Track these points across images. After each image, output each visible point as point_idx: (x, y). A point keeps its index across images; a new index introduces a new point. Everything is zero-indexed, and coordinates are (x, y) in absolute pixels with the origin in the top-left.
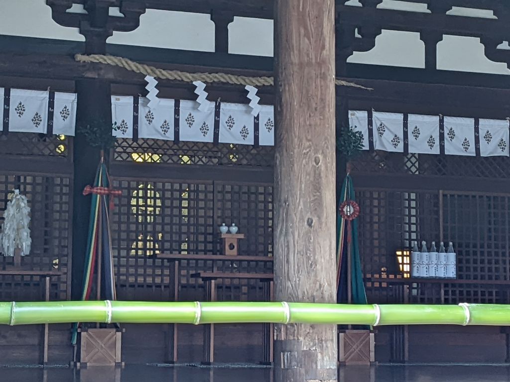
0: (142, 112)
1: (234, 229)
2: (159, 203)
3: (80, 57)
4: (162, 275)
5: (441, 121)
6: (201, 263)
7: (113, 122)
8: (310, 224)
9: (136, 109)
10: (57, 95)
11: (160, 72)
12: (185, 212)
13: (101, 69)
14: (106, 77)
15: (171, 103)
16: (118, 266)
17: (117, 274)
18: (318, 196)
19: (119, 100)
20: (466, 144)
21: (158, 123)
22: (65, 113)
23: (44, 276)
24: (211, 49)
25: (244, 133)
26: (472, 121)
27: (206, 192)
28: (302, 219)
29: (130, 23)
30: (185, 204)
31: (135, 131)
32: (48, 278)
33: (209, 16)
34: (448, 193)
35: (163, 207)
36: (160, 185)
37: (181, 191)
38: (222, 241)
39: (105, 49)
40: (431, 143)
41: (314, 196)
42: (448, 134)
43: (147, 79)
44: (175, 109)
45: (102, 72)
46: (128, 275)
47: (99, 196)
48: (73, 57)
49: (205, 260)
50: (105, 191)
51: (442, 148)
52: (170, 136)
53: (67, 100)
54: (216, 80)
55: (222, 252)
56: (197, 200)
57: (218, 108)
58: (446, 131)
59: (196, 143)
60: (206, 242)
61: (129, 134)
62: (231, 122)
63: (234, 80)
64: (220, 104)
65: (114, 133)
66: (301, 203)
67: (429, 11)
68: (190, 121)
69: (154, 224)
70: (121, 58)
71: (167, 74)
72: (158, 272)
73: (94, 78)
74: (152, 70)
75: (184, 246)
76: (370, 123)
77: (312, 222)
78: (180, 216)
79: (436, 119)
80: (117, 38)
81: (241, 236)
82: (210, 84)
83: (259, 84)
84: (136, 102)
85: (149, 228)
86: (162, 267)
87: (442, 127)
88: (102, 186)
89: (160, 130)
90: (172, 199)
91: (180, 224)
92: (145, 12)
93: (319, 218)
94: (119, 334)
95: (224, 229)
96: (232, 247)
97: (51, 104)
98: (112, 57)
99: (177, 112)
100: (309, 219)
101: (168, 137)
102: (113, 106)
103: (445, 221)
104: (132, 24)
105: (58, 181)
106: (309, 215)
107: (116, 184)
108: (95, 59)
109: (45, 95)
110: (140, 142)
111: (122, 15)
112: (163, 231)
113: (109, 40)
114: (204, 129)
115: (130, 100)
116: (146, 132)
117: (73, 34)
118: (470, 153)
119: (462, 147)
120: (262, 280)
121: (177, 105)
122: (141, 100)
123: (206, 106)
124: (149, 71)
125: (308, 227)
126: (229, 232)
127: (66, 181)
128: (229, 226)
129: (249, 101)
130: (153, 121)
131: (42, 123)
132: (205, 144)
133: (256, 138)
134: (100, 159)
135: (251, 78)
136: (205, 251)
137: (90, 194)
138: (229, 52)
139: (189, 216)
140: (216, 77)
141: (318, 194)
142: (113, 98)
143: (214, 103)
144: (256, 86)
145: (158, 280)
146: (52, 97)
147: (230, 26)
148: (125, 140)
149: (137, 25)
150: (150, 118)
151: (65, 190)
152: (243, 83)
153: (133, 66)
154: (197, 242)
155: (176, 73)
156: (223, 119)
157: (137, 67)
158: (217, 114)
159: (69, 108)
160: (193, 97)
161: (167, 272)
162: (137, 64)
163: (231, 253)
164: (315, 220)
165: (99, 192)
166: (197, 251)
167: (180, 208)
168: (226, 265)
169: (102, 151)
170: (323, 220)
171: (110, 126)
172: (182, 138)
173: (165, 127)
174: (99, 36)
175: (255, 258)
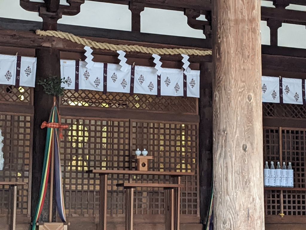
0: (82, 71)
1: (145, 152)
2: (86, 134)
3: (40, 32)
4: (94, 185)
5: (281, 81)
6: (121, 176)
7: (62, 77)
8: (245, 149)
9: (77, 69)
10: (23, 59)
11: (95, 43)
12: (104, 140)
13: (54, 41)
14: (57, 47)
15: (101, 65)
16: (64, 178)
17: (64, 184)
18: (251, 126)
19: (65, 62)
20: (296, 96)
21: (92, 79)
22: (28, 71)
23: (13, 186)
24: (129, 29)
25: (151, 86)
27: (119, 126)
28: (238, 144)
30: (104, 135)
31: (77, 85)
32: (15, 187)
33: (127, 6)
34: (286, 129)
35: (89, 137)
36: (87, 122)
37: (102, 126)
38: (137, 161)
39: (55, 27)
40: (274, 95)
41: (248, 126)
42: (285, 89)
43: (85, 48)
44: (104, 70)
45: (54, 43)
46: (70, 184)
47: (52, 129)
48: (34, 32)
49: (124, 174)
50: (56, 125)
51: (281, 98)
52: (101, 88)
53: (30, 62)
54: (133, 50)
55: (136, 168)
56: (113, 132)
57: (133, 69)
58: (284, 88)
59: (118, 94)
60: (124, 162)
61: (72, 87)
62: (142, 79)
63: (145, 50)
64: (134, 67)
65: (62, 85)
66: (238, 132)
67: (274, 7)
68: (114, 78)
69: (83, 149)
70: (68, 33)
71: (99, 45)
72: (92, 182)
73: (49, 47)
74: (89, 42)
75: (104, 164)
77: (246, 148)
78: (101, 143)
79: (277, 79)
80: (65, 20)
81: (151, 157)
82: (128, 53)
83: (162, 53)
84: (77, 65)
85: (80, 151)
86: (94, 179)
87: (281, 85)
88: (54, 122)
89: (94, 84)
90: (96, 131)
91: (101, 149)
92: (84, 3)
93: (252, 144)
94: (66, 226)
95: (138, 152)
96: (144, 165)
97: (19, 65)
98: (62, 33)
99: (105, 72)
100: (243, 145)
101: (99, 89)
102: (61, 67)
103: (283, 148)
104: (75, 11)
105: (22, 118)
106: (243, 142)
107: (63, 121)
108: (50, 33)
109: (14, 58)
110: (80, 92)
111: (68, 4)
112: (89, 154)
113: (59, 21)
114: (123, 83)
115: (73, 62)
116: (83, 86)
117: (34, 17)
118: (299, 102)
119: (294, 98)
120: (165, 188)
121: (105, 67)
122: (81, 63)
123: (125, 68)
124: (87, 43)
125: (243, 151)
126: (142, 155)
127: (28, 119)
128: (142, 150)
129: (155, 65)
130: (89, 77)
131: (12, 78)
132: (124, 94)
133: (159, 90)
134: (53, 103)
135: (156, 49)
136: (118, 168)
138: (141, 31)
139: (107, 143)
140: (132, 48)
141: (251, 124)
142: (62, 61)
143: (131, 66)
144: (160, 55)
145: (92, 188)
146: (19, 60)
147: (142, 14)
148: (69, 91)
149: (78, 11)
150: (87, 75)
151: (28, 125)
152: (151, 52)
153: (76, 39)
154: (112, 161)
155: (105, 45)
156: (137, 77)
157: (79, 40)
158: (133, 73)
159: (31, 67)
160: (117, 62)
161: (98, 182)
162: (79, 38)
163: (143, 170)
164: (248, 146)
165: (52, 126)
166: (112, 168)
167: (101, 137)
168: (142, 177)
169: (55, 98)
170: (255, 146)
171: (59, 81)
172: (108, 90)
173: (97, 82)
174: (52, 18)
175: (158, 173)
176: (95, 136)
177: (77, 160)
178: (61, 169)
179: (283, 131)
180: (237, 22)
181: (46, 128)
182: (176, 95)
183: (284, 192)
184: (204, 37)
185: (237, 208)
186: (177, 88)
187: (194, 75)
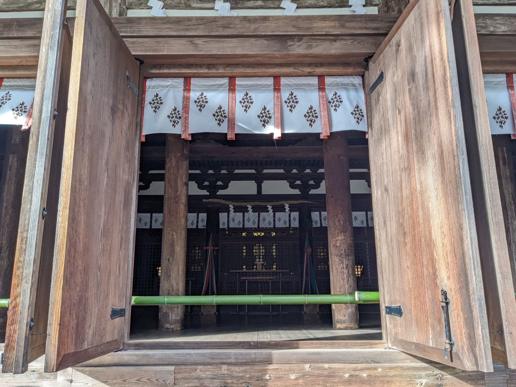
0: (230, 218)
3: (205, 200)
9: (228, 217)
14: (215, 207)
15: (241, 214)
19: (222, 214)
20: (362, 222)
22: (202, 220)
24: (255, 193)
25: (270, 223)
26: (364, 213)
29: (225, 187)
31: (228, 225)
33: (254, 181)
39: (216, 197)
43: (230, 206)
47: (210, 250)
50: (212, 248)
52: (241, 226)
53: (203, 216)
57: (259, 215)
59: (251, 228)
61: (226, 226)
62: (264, 219)
63: (262, 204)
64: (260, 213)
68: (249, 220)
71: (236, 204)
76: (320, 216)
80: (220, 192)
84: (228, 215)
92: (231, 182)
96: (260, 267)
99: (244, 217)
108: (210, 200)
109: (196, 214)
110: (231, 229)
111: (222, 184)
113: (218, 193)
114: (254, 223)
115: (226, 214)
116: (232, 225)
117: (205, 192)
118: (364, 226)
121: (243, 215)
126: (259, 261)
129: (269, 211)
132: (254, 228)
133: (275, 225)
138: (262, 194)
140: (255, 203)
142: (220, 214)
143: (257, 213)
146: (198, 215)
147: (263, 184)
148: (224, 229)
149: (227, 187)
150: (234, 220)
153: (223, 202)
155: (239, 203)
156: (261, 218)
158: (259, 217)
159: (204, 218)
160: (248, 211)
162: (225, 201)
171: (219, 224)
172: (245, 227)
173: (239, 223)
174: (214, 192)
181: (207, 250)
182: (284, 226)
184: (300, 193)
186: (285, 223)
187: (295, 215)
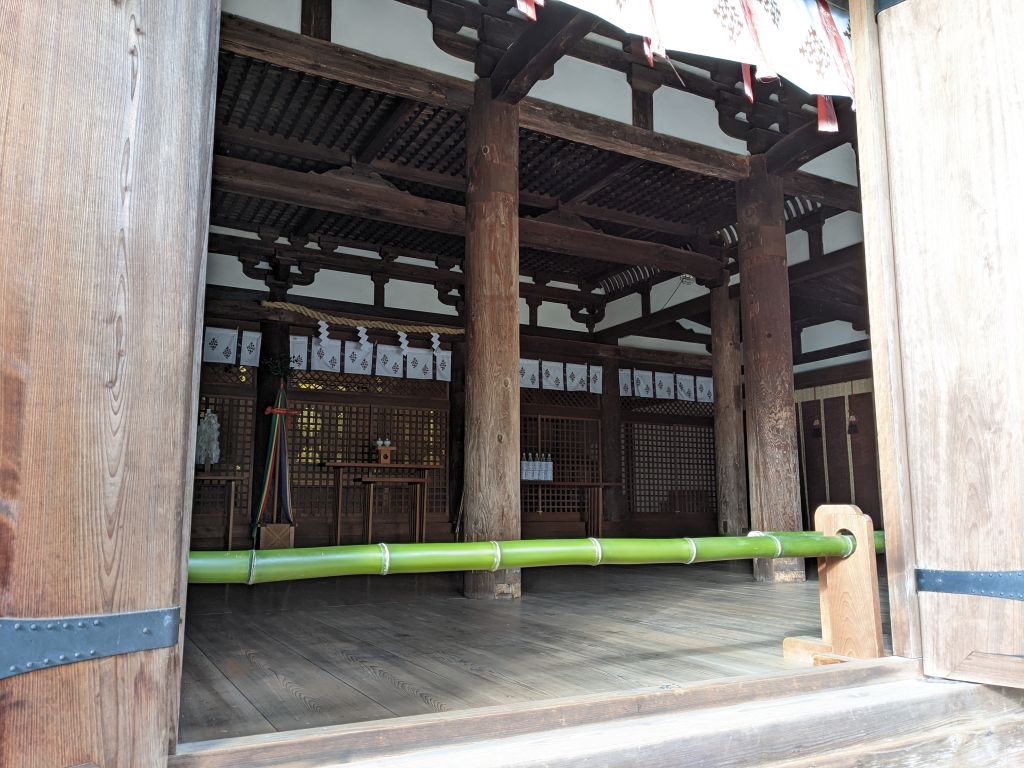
0: (315, 349)
1: (388, 443)
4: (327, 480)
5: (540, 364)
6: (359, 470)
7: (291, 356)
8: (500, 441)
9: (310, 347)
10: (245, 333)
11: (331, 318)
12: (340, 429)
13: (282, 314)
14: (286, 320)
15: (338, 343)
16: (292, 472)
17: (292, 478)
18: (507, 415)
20: (557, 381)
21: (327, 358)
22: (251, 348)
23: (230, 481)
24: (371, 302)
25: (395, 368)
26: (562, 364)
27: (358, 413)
28: (493, 435)
30: (340, 422)
32: (233, 482)
33: (370, 277)
34: (545, 417)
35: (323, 425)
36: (320, 407)
38: (378, 452)
39: (285, 298)
40: (533, 380)
41: (503, 414)
42: (545, 374)
43: (320, 323)
44: (342, 348)
45: (283, 317)
46: (299, 479)
47: (278, 415)
48: (260, 303)
49: (362, 467)
50: (284, 411)
51: (541, 383)
52: (337, 369)
53: (253, 338)
54: (375, 326)
55: (377, 461)
56: (350, 419)
57: (375, 348)
58: (544, 372)
59: (357, 375)
60: (363, 453)
61: (304, 367)
63: (389, 326)
64: (377, 345)
65: (292, 365)
66: (492, 421)
67: (534, 283)
70: (299, 305)
71: (337, 320)
72: (324, 476)
73: (277, 321)
75: (339, 456)
77: (502, 439)
79: (536, 362)
81: (394, 448)
82: (370, 330)
83: (408, 331)
84: (310, 341)
85: (311, 441)
86: (327, 472)
87: (540, 369)
88: (281, 407)
89: (329, 364)
93: (508, 435)
95: (380, 442)
96: (386, 457)
97: (240, 341)
98: (291, 304)
99: (343, 350)
100: (499, 436)
101: (335, 370)
103: (543, 438)
104: (308, 280)
105: (242, 403)
106: (499, 433)
107: (292, 406)
108: (278, 305)
109: (236, 332)
110: (313, 373)
111: (300, 272)
112: (322, 444)
113: (289, 292)
114: (364, 364)
115: (305, 339)
116: (317, 365)
117: (260, 286)
120: (410, 483)
121: (343, 345)
122: (314, 340)
123: (367, 346)
124: (323, 317)
125: (498, 442)
126: (383, 445)
127: (250, 403)
128: (384, 440)
129: (400, 344)
130: (324, 356)
131: (232, 355)
132: (364, 376)
133: (405, 372)
135: (402, 326)
136: (356, 460)
137: (271, 414)
138: (386, 305)
139: (343, 432)
140: (375, 324)
141: (507, 413)
142: (291, 338)
144: (406, 333)
145: (324, 483)
146: (240, 335)
148: (300, 371)
149: (312, 281)
150: (321, 354)
153: (309, 312)
154: (349, 453)
155: (343, 320)
156: (379, 357)
157: (313, 314)
158: (375, 353)
159: (254, 344)
160: (357, 339)
161: (331, 476)
162: (313, 312)
163: (385, 462)
164: (504, 437)
165: (278, 413)
166: (349, 460)
168: (384, 471)
169: (282, 380)
170: (511, 437)
171: (288, 360)
172: (346, 371)
173: (333, 361)
174: (281, 287)
175: (402, 466)
176: (329, 423)
177: (308, 452)
178: (288, 462)
179: (542, 420)
180: (492, 298)
182: (424, 377)
183: (543, 486)
184: (456, 314)
185: (491, 507)
186: (425, 370)
187: (445, 357)
